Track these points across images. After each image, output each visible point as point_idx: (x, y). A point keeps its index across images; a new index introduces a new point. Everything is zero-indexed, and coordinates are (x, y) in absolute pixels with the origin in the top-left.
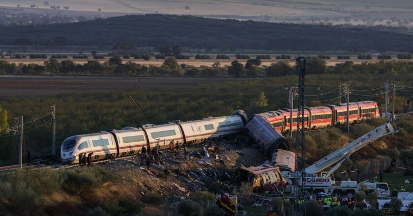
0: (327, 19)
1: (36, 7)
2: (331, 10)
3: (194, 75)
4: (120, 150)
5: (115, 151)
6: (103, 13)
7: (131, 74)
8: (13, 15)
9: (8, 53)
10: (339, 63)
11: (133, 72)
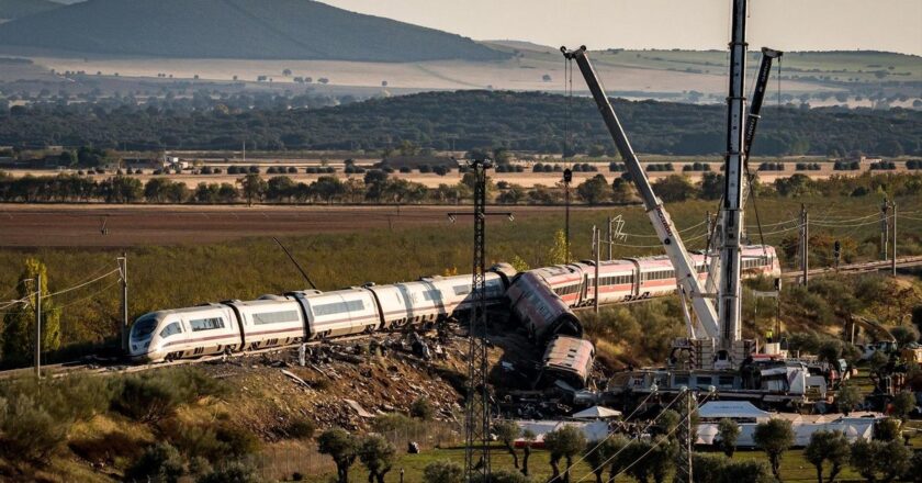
0: (804, 96)
1: (268, 80)
2: (812, 80)
3: (515, 201)
4: (246, 338)
5: (237, 340)
6: (389, 89)
7: (399, 200)
8: (224, 95)
9: (191, 165)
10: (781, 177)
11: (401, 196)
